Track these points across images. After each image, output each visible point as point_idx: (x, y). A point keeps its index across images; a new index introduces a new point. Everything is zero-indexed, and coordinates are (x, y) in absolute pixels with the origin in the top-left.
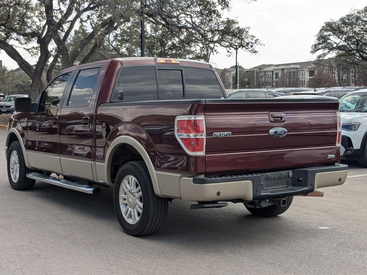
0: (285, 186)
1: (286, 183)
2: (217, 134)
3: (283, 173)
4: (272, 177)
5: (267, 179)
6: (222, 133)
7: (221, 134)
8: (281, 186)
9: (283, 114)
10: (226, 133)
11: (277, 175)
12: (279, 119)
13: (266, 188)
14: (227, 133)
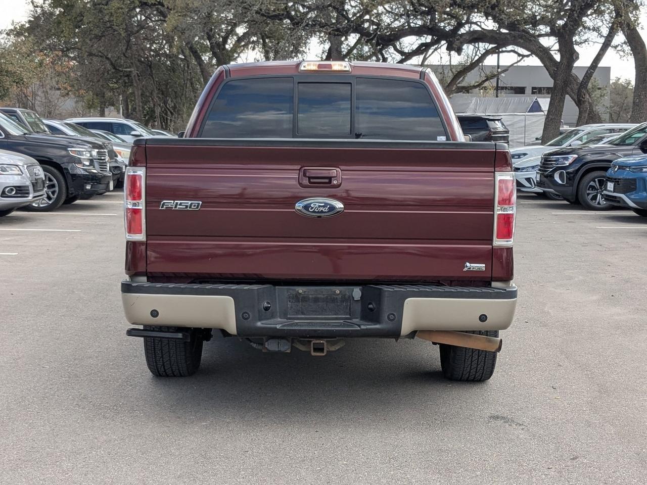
0: (344, 316)
1: (348, 311)
2: (170, 203)
3: (337, 290)
4: (310, 296)
5: (297, 298)
6: (179, 202)
7: (177, 203)
8: (335, 316)
9: (335, 171)
10: (190, 202)
11: (322, 292)
12: (327, 181)
13: (294, 316)
14: (191, 204)
